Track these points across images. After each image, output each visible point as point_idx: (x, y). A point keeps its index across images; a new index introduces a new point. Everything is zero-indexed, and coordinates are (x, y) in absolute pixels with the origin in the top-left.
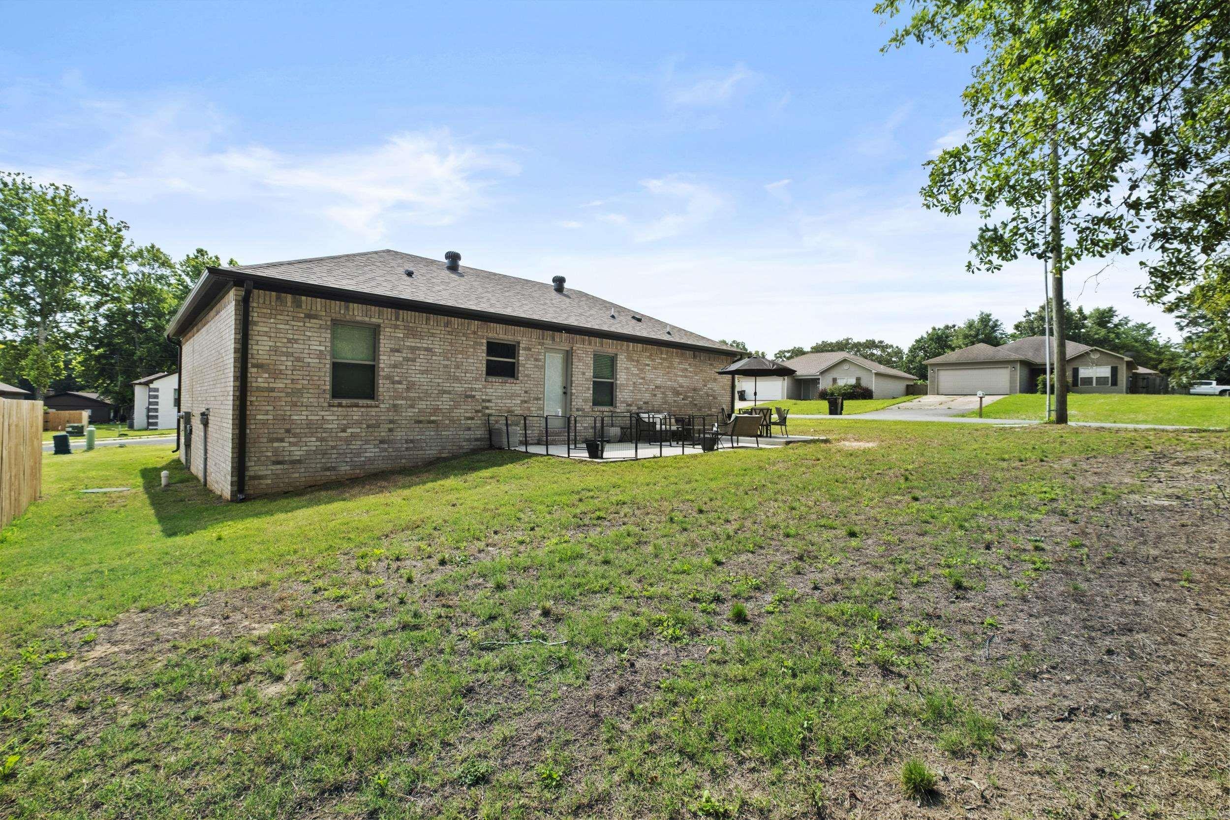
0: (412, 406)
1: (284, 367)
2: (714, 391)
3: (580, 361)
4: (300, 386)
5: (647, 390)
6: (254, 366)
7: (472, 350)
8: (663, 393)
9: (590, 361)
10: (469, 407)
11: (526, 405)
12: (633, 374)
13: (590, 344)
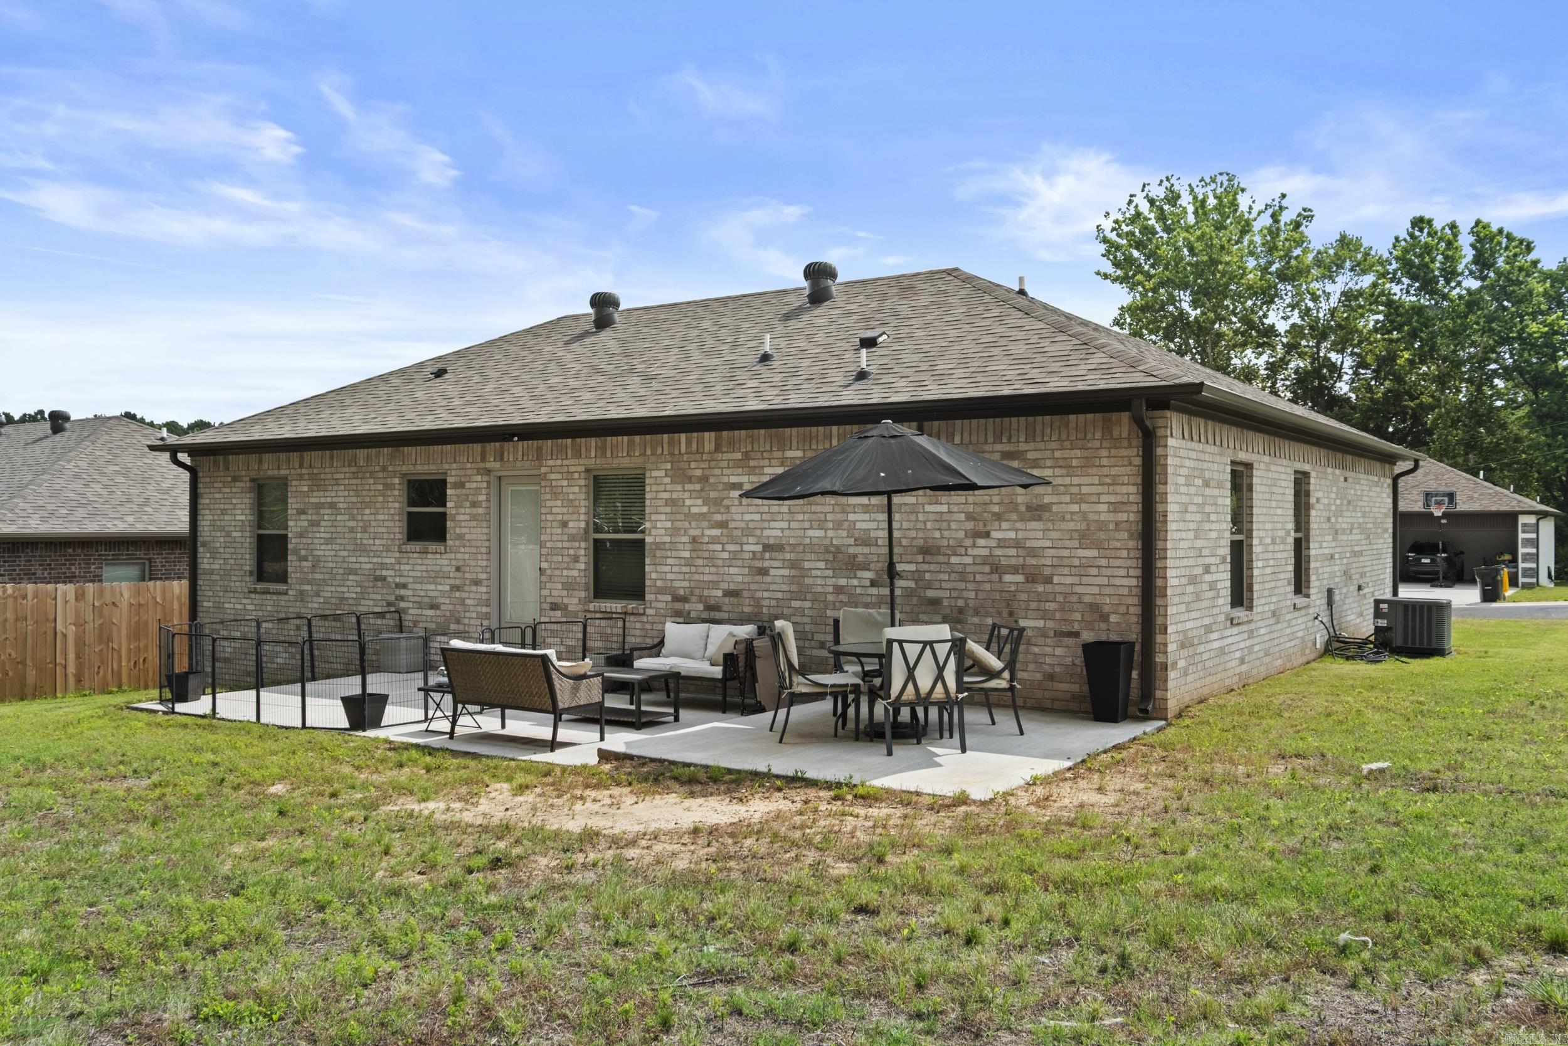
0: (317, 595)
1: (218, 545)
3: (555, 495)
4: (229, 567)
5: (735, 556)
6: (204, 545)
7: (381, 499)
9: (578, 492)
10: (380, 597)
11: (458, 594)
13: (578, 454)
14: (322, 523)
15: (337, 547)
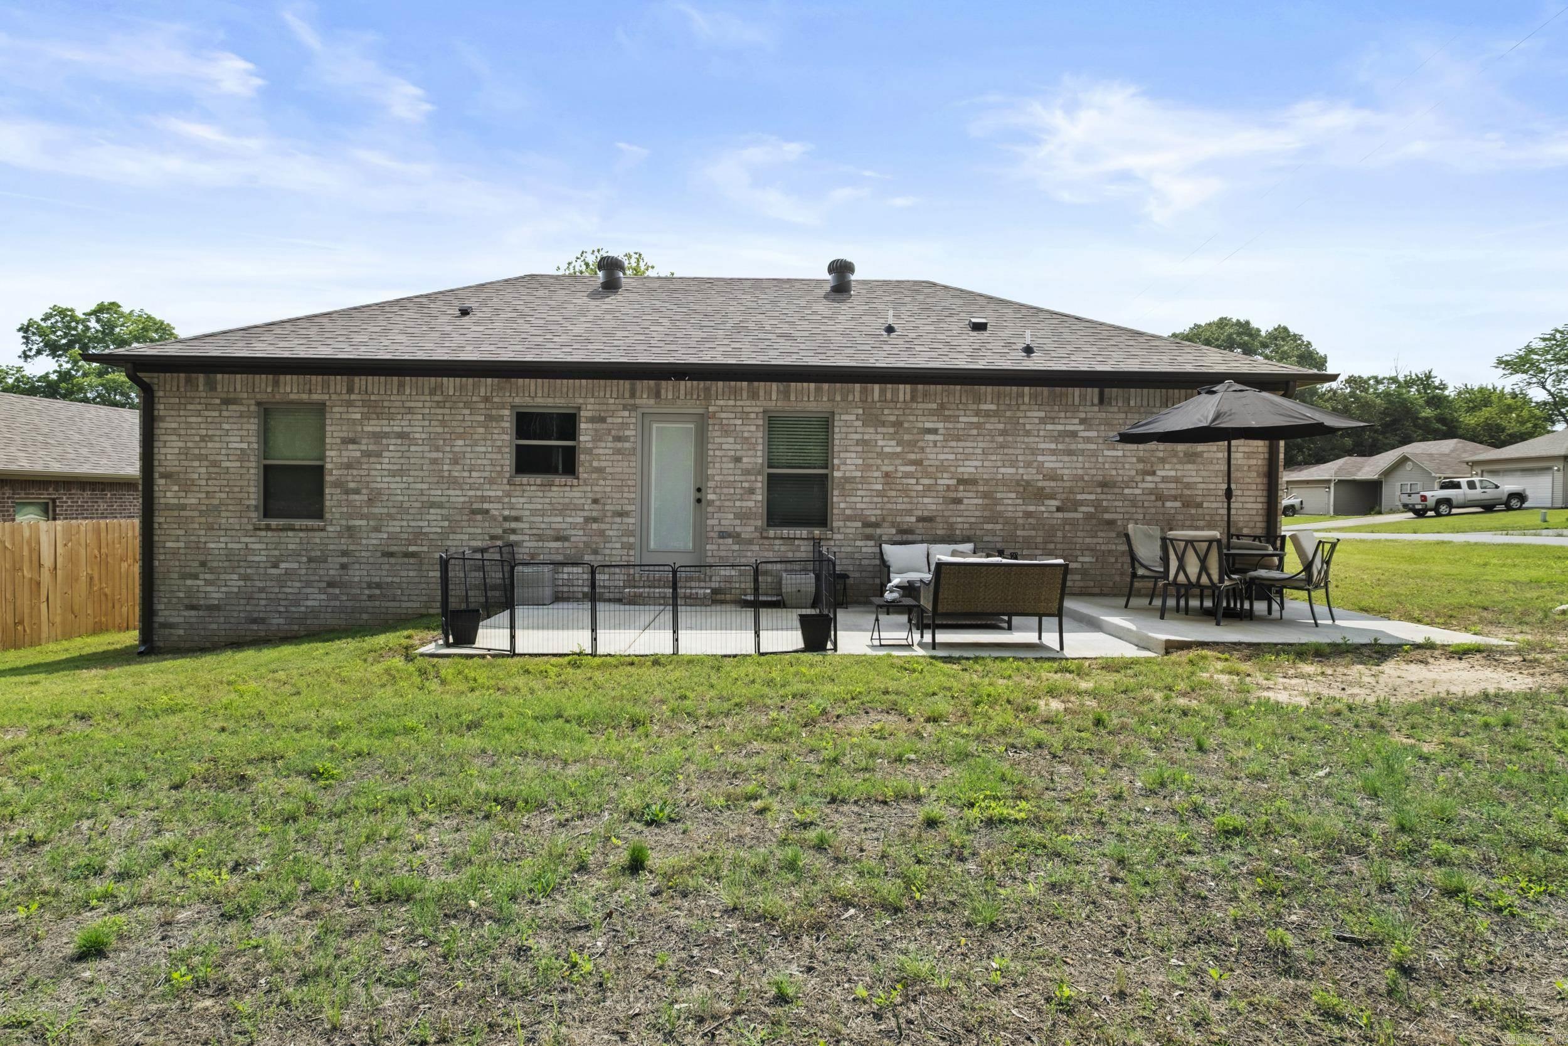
0: (377, 529)
1: (196, 476)
2: (1188, 486)
3: (726, 433)
4: (216, 502)
5: (928, 489)
6: (166, 476)
7: (482, 430)
8: (986, 495)
9: (755, 431)
10: (479, 531)
11: (595, 526)
12: (881, 455)
13: (754, 396)
14: (385, 454)
15: (411, 480)
